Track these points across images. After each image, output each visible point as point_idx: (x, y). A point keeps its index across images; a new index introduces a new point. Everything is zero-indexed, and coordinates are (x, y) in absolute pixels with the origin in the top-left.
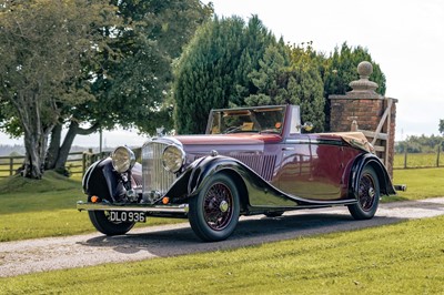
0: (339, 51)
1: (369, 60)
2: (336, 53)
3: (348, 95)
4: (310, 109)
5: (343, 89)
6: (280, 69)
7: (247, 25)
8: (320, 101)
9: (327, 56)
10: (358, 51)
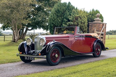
0: (92, 11)
1: (99, 13)
2: (91, 11)
3: (94, 22)
4: (84, 26)
5: (92, 20)
6: (76, 15)
7: (67, 4)
8: (86, 24)
9: (88, 12)
10: (97, 11)
